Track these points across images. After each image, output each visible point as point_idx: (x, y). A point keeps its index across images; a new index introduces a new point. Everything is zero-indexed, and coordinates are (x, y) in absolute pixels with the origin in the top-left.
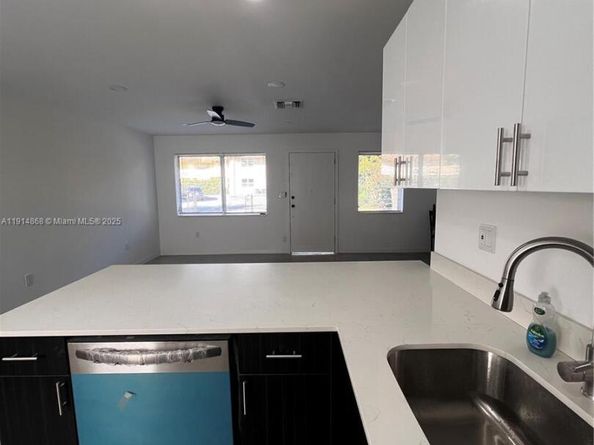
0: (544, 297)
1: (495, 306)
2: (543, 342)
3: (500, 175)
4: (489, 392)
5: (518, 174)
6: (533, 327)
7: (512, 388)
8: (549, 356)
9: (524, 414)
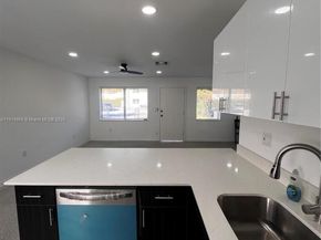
0: (295, 172)
1: (271, 176)
2: (295, 194)
3: (274, 114)
4: (268, 218)
5: (283, 115)
6: (290, 186)
7: (279, 217)
8: (297, 201)
9: (285, 230)
